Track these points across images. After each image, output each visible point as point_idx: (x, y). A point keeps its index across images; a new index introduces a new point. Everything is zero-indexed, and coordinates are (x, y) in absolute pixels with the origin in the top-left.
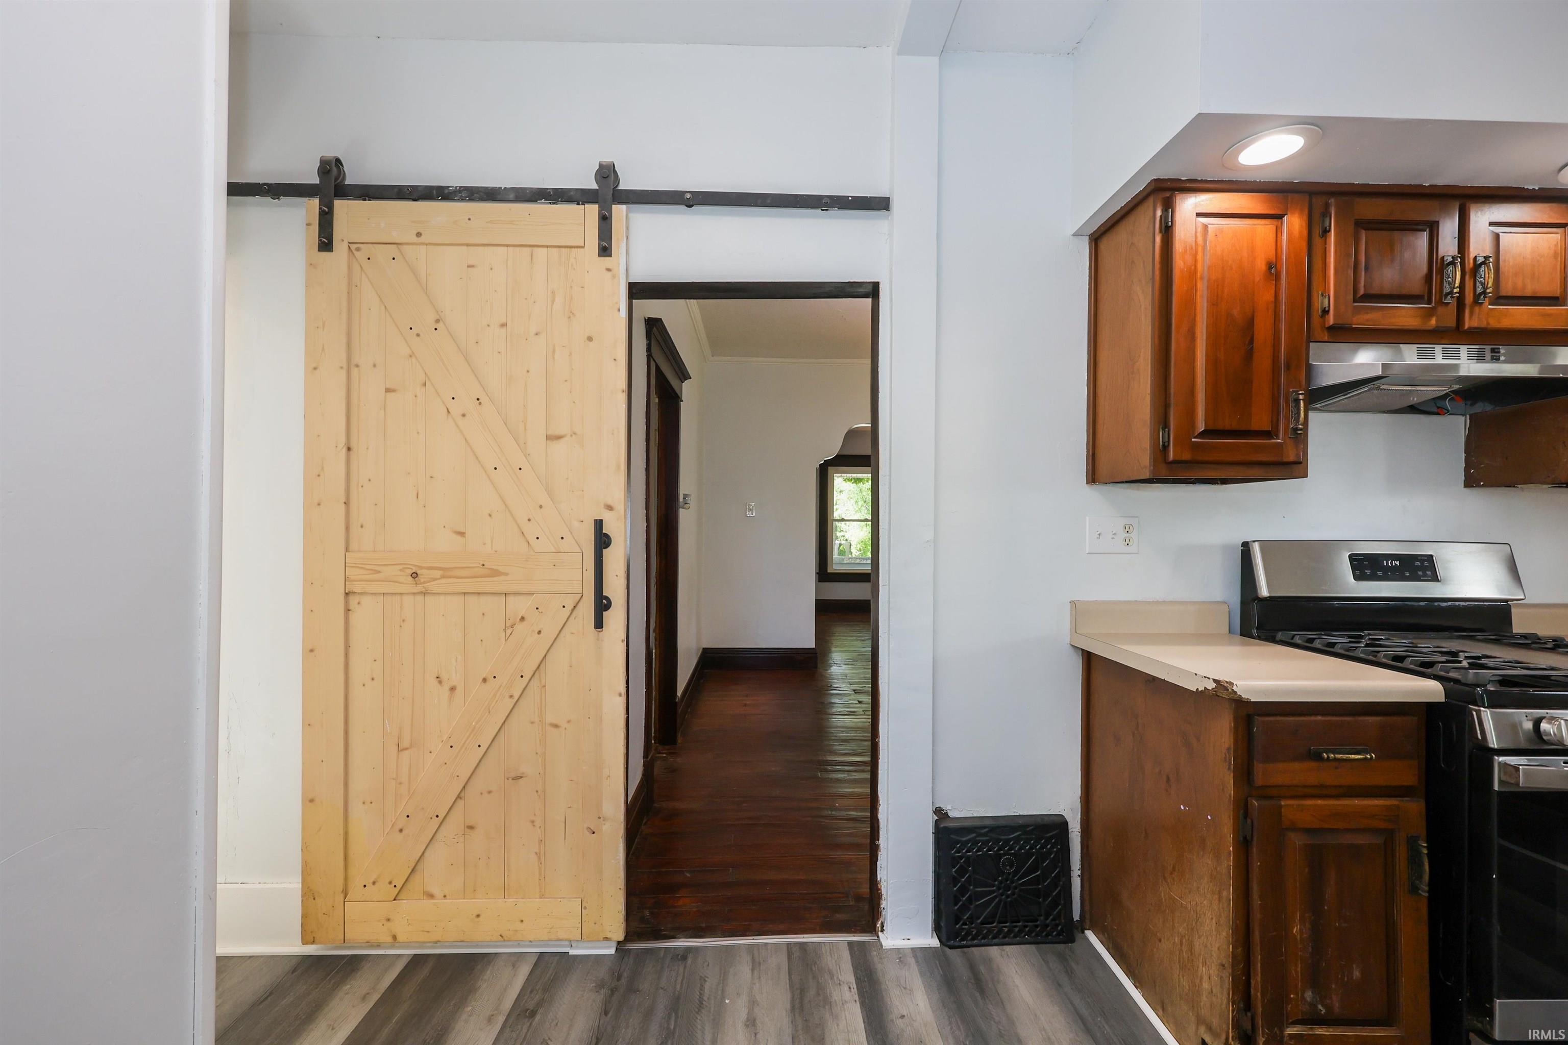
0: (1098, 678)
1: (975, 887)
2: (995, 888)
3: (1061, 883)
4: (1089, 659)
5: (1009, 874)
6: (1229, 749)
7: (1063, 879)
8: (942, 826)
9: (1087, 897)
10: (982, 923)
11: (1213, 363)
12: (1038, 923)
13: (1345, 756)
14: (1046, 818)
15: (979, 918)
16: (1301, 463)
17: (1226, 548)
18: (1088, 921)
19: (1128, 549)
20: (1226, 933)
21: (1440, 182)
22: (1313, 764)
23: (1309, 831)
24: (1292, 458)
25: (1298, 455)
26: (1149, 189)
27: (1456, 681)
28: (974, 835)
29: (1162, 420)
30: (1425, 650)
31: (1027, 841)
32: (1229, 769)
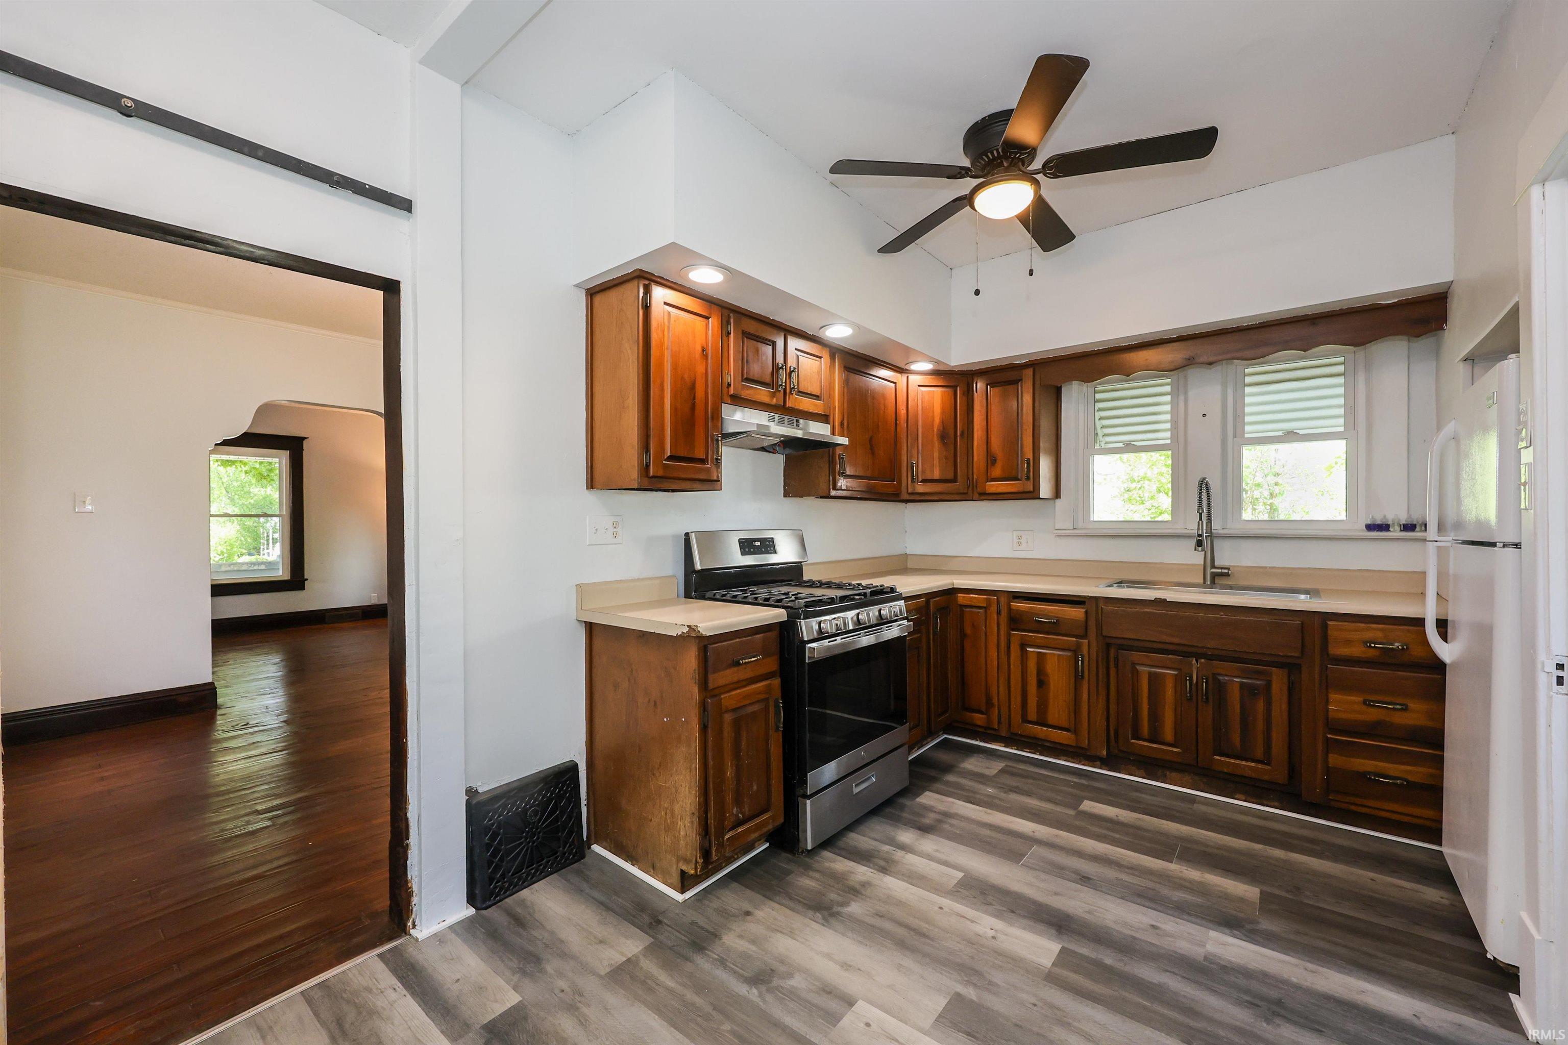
0: (598, 644)
1: (506, 845)
2: (523, 840)
3: (575, 814)
4: (590, 628)
5: (534, 822)
6: (695, 670)
7: (576, 810)
8: (474, 802)
9: (592, 820)
10: (512, 875)
11: (674, 409)
12: (558, 854)
13: (749, 660)
14: (561, 766)
15: (510, 872)
16: (719, 481)
17: (675, 537)
18: (593, 838)
19: (615, 541)
20: (695, 791)
21: (777, 319)
22: (735, 669)
23: (735, 710)
24: (715, 478)
25: (718, 476)
26: (635, 275)
27: (791, 608)
28: (505, 799)
29: (645, 447)
30: (776, 593)
31: (547, 792)
32: (695, 682)
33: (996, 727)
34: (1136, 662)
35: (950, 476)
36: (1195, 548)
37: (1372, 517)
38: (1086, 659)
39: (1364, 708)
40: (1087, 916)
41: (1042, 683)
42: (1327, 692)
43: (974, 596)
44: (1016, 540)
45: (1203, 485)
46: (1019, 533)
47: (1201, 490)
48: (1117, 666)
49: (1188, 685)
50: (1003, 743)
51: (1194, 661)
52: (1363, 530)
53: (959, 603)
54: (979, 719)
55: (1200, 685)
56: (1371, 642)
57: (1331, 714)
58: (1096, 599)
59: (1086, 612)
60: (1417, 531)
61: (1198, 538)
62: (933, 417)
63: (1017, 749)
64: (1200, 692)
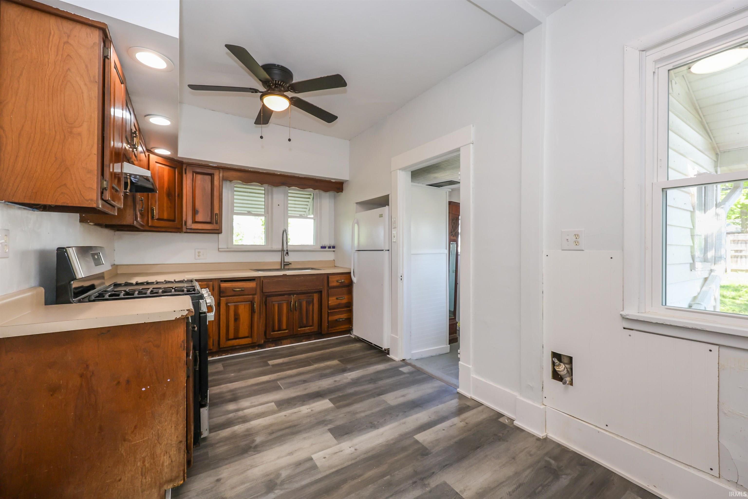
19: (5, 254)
29: (102, 174)
32: (184, 349)
33: (211, 348)
34: (274, 301)
35: (172, 218)
37: (322, 244)
38: (256, 304)
39: (337, 301)
40: (320, 389)
41: (236, 319)
42: (328, 299)
44: (197, 254)
46: (199, 250)
49: (291, 306)
50: (210, 356)
51: (292, 296)
52: (320, 248)
56: (338, 281)
57: (330, 304)
58: (260, 277)
59: (256, 284)
60: (331, 249)
62: (164, 182)
63: (219, 356)
64: (294, 307)
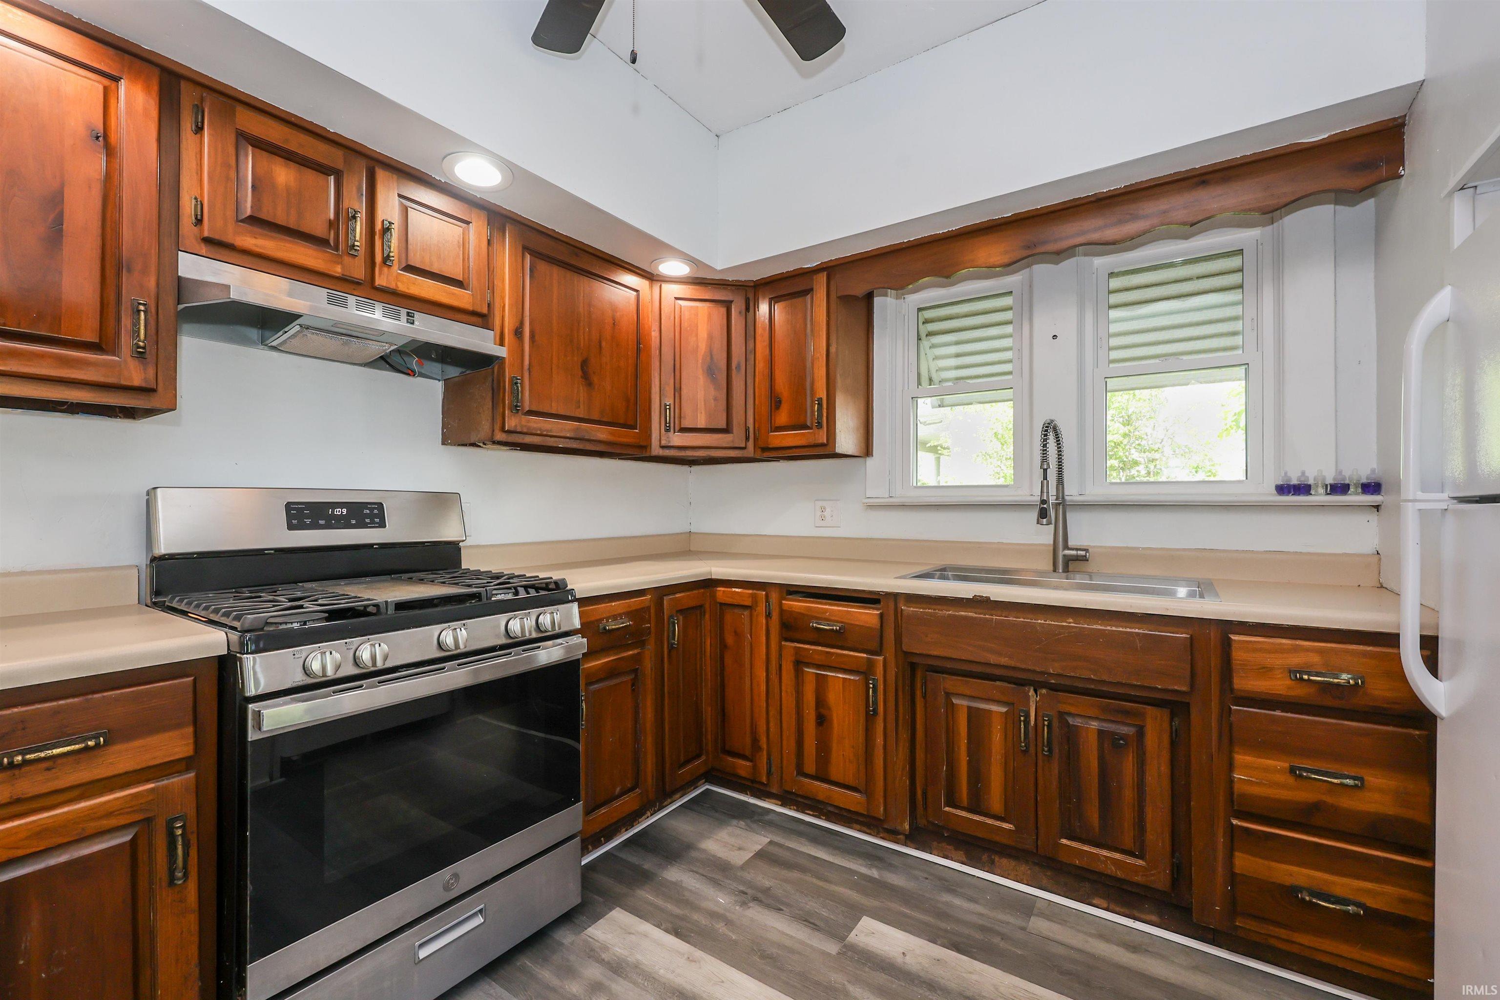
16: (154, 390)
33: (764, 780)
34: (952, 691)
35: (723, 424)
36: (1038, 520)
37: (1286, 473)
38: (881, 687)
39: (1291, 780)
41: (822, 720)
42: (1231, 752)
43: (737, 590)
44: (819, 513)
45: (1050, 429)
46: (821, 503)
47: (1046, 435)
48: (924, 696)
49: (1022, 730)
50: (779, 801)
51: (1032, 692)
52: (1271, 494)
53: (718, 600)
54: (743, 767)
55: (1039, 731)
56: (1301, 672)
57: (1237, 787)
58: (895, 596)
59: (881, 616)
60: (1350, 494)
61: (1042, 506)
62: (697, 342)
64: (1040, 740)
